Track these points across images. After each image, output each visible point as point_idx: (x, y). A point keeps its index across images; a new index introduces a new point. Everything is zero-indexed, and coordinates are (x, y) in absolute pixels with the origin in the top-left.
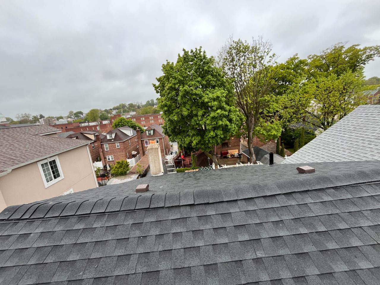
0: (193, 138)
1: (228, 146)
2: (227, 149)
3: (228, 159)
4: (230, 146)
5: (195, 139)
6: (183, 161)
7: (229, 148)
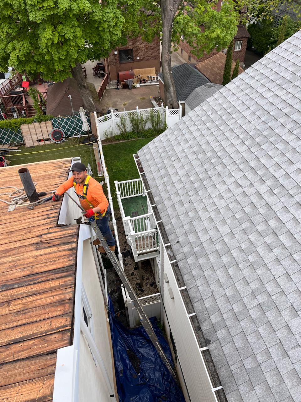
0: (10, 46)
1: (133, 59)
2: (131, 65)
3: (133, 90)
4: (138, 58)
5: (14, 49)
6: (23, 97)
7: (135, 63)
